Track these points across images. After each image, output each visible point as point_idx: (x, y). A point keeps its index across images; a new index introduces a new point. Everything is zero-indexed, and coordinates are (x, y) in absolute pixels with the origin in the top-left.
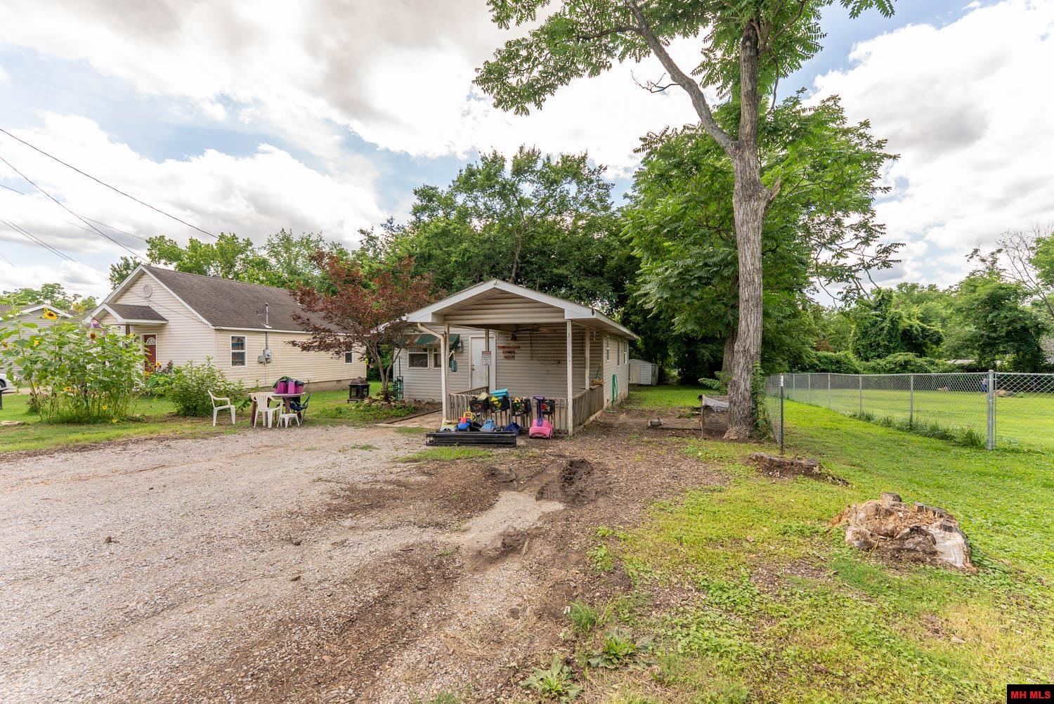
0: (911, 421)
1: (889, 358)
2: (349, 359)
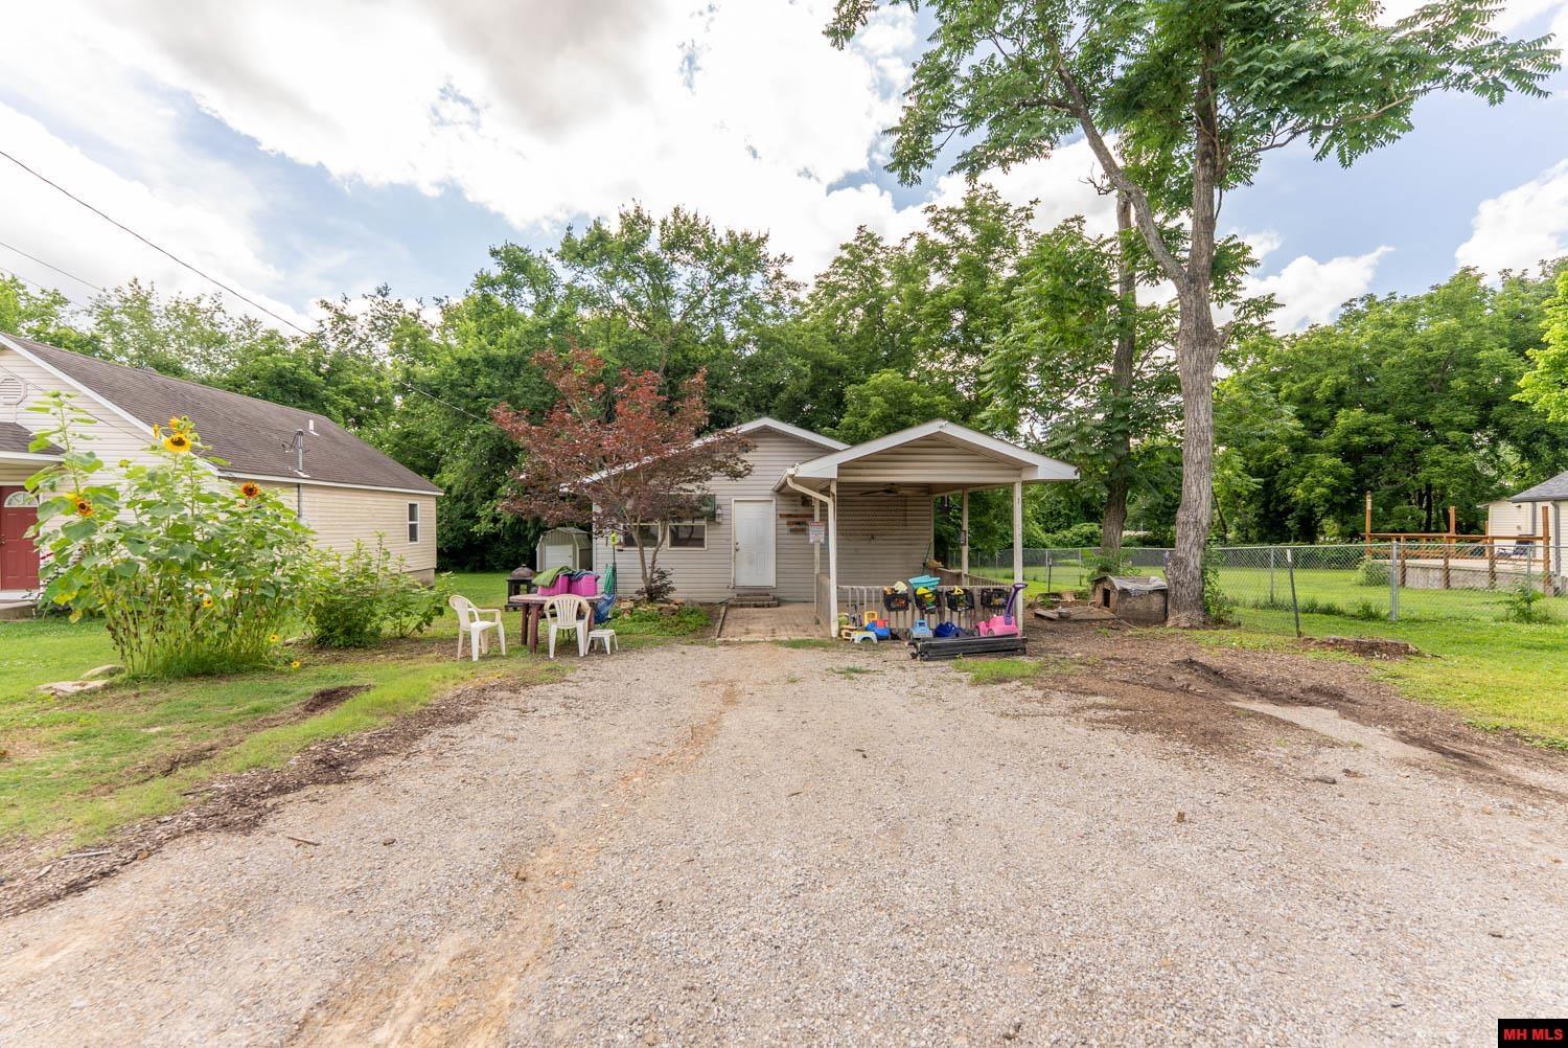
0: (1272, 597)
1: (1075, 529)
2: (413, 536)
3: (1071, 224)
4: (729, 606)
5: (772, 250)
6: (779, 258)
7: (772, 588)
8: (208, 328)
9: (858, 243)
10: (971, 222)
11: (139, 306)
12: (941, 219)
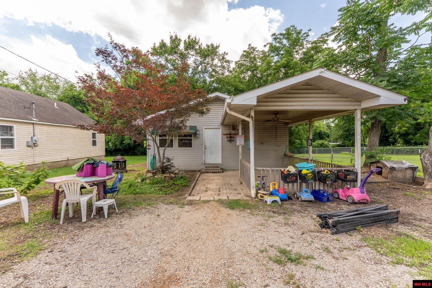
1: (316, 142)
2: (94, 143)
3: (324, 36)
4: (201, 172)
5: (221, 51)
6: (223, 53)
7: (220, 164)
8: (55, 84)
9: (249, 50)
10: (288, 39)
11: (33, 76)
12: (278, 38)
